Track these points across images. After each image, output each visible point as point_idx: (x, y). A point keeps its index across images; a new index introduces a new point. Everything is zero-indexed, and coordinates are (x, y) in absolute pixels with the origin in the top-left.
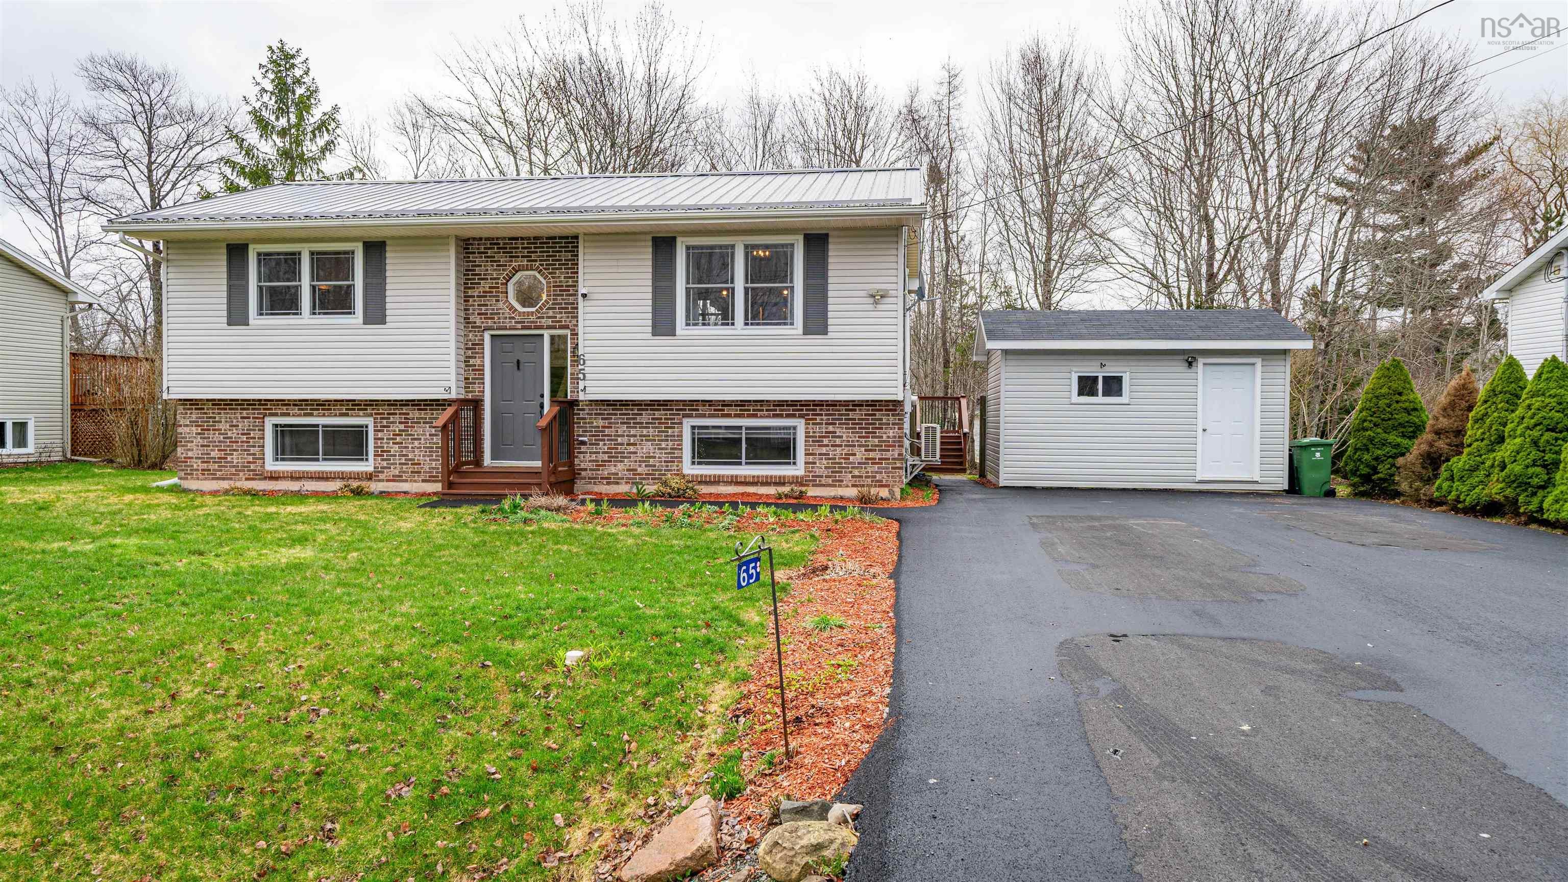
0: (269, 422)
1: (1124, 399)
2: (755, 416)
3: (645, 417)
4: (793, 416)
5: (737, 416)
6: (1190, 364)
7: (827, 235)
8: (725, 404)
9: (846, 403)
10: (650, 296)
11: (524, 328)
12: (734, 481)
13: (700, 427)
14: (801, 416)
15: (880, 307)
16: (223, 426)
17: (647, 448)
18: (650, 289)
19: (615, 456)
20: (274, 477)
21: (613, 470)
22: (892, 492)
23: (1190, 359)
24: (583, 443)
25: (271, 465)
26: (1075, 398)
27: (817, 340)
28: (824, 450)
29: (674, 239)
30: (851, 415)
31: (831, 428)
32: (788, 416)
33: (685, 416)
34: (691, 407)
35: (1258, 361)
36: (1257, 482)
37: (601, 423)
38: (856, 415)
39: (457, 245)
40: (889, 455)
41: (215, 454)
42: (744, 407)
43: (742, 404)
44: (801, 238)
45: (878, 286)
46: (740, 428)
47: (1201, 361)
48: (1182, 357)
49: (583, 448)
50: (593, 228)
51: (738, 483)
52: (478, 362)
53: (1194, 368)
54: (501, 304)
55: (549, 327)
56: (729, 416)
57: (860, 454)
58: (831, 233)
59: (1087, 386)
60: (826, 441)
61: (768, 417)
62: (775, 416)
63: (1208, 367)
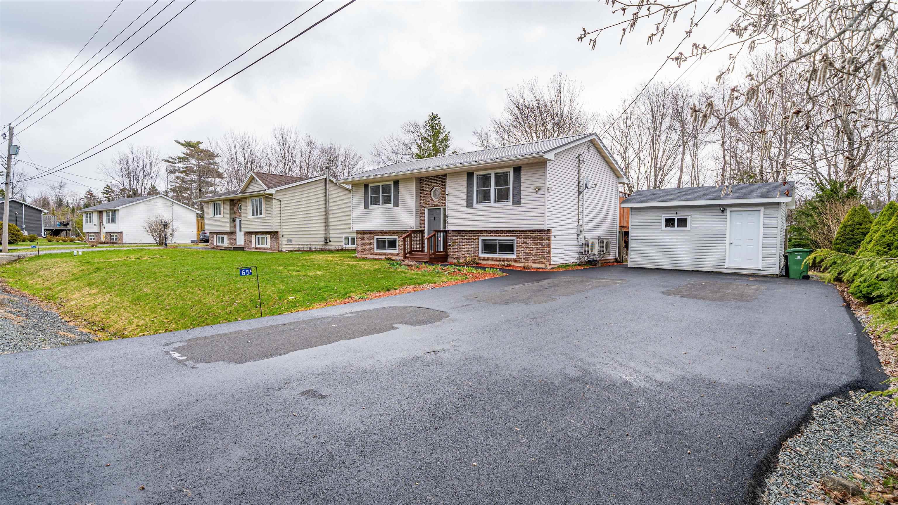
0: (376, 237)
1: (688, 228)
2: (500, 236)
3: (468, 236)
4: (512, 236)
5: (495, 236)
6: (723, 211)
7: (520, 167)
8: (492, 231)
9: (530, 231)
10: (466, 193)
11: (435, 206)
12: (494, 260)
13: (485, 240)
14: (515, 236)
15: (539, 193)
16: (365, 239)
17: (468, 247)
18: (466, 191)
19: (459, 250)
20: (376, 254)
21: (458, 254)
22: (546, 266)
23: (723, 209)
24: (450, 245)
25: (376, 251)
26: (664, 228)
27: (517, 207)
28: (523, 249)
29: (473, 173)
30: (532, 235)
31: (525, 240)
32: (511, 236)
33: (479, 236)
34: (480, 232)
35: (762, 209)
36: (760, 270)
37: (455, 238)
38: (534, 235)
39: (416, 180)
40: (545, 251)
41: (364, 247)
42: (498, 232)
43: (497, 231)
44: (512, 169)
45: (538, 185)
46: (497, 240)
47: (729, 210)
48: (718, 208)
49: (450, 247)
50: (451, 171)
51: (495, 260)
52: (423, 218)
53: (725, 214)
54: (429, 199)
55: (442, 206)
56: (492, 236)
57: (535, 251)
58: (522, 166)
59: (670, 222)
60: (523, 245)
61: (504, 236)
62: (507, 236)
63: (732, 213)
